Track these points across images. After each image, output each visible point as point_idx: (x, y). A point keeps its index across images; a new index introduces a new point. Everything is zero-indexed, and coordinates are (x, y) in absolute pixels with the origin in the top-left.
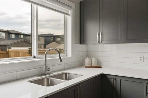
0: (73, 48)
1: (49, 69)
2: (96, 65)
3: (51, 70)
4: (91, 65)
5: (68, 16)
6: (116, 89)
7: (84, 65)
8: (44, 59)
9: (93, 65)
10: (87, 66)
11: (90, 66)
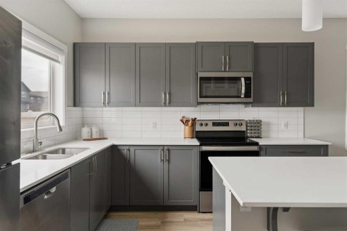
0: (66, 112)
1: (41, 143)
2: (98, 137)
3: (43, 144)
4: (91, 136)
5: (56, 64)
6: (129, 161)
7: (81, 137)
8: (35, 128)
9: (94, 137)
10: (85, 138)
11: (90, 138)
